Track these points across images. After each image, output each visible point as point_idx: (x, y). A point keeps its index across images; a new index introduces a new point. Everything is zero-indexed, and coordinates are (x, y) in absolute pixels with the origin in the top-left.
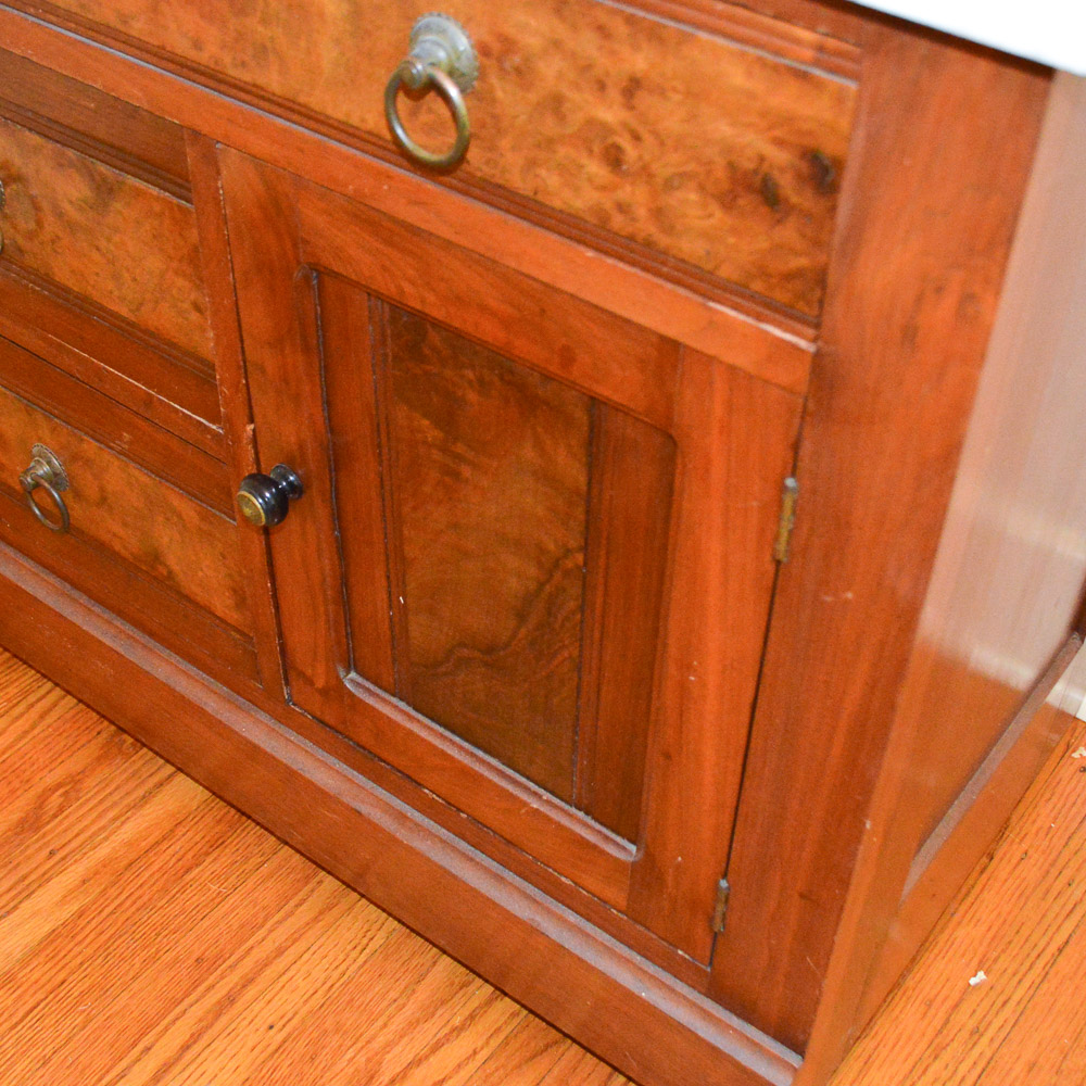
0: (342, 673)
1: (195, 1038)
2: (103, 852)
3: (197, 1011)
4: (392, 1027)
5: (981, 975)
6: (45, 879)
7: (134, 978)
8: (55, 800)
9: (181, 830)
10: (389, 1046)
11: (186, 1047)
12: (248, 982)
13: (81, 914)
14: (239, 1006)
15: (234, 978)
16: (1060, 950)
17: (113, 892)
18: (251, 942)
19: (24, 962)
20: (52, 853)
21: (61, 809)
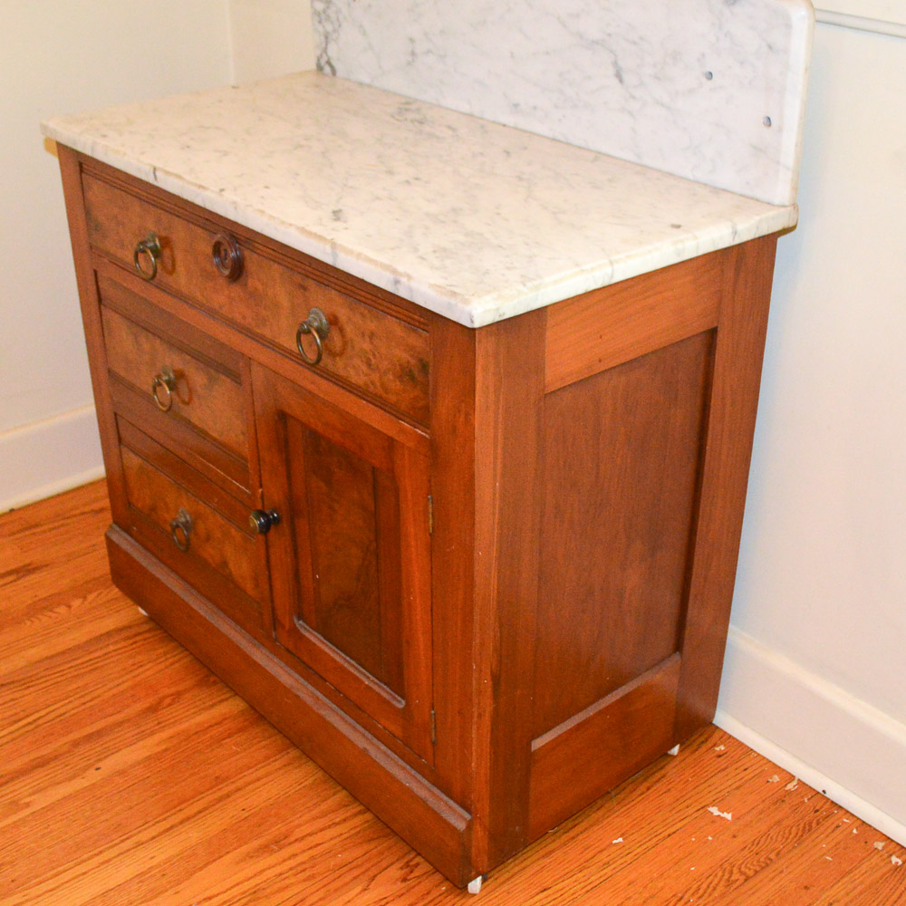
0: (296, 621)
1: (205, 809)
2: (184, 726)
3: (210, 798)
4: (303, 818)
5: (620, 840)
6: (153, 733)
7: (183, 781)
8: (168, 701)
9: (226, 721)
10: (299, 826)
11: (200, 812)
12: (239, 789)
13: (166, 750)
14: (231, 799)
15: (233, 787)
16: (669, 835)
17: (184, 743)
18: (245, 773)
19: (133, 766)
20: (159, 723)
21: (170, 705)
